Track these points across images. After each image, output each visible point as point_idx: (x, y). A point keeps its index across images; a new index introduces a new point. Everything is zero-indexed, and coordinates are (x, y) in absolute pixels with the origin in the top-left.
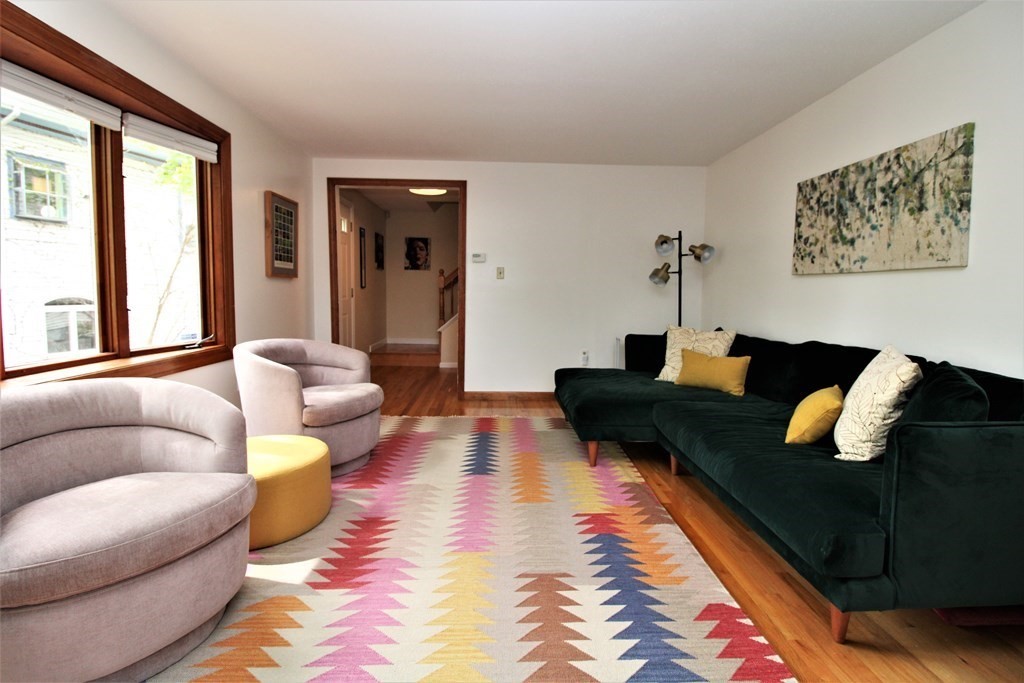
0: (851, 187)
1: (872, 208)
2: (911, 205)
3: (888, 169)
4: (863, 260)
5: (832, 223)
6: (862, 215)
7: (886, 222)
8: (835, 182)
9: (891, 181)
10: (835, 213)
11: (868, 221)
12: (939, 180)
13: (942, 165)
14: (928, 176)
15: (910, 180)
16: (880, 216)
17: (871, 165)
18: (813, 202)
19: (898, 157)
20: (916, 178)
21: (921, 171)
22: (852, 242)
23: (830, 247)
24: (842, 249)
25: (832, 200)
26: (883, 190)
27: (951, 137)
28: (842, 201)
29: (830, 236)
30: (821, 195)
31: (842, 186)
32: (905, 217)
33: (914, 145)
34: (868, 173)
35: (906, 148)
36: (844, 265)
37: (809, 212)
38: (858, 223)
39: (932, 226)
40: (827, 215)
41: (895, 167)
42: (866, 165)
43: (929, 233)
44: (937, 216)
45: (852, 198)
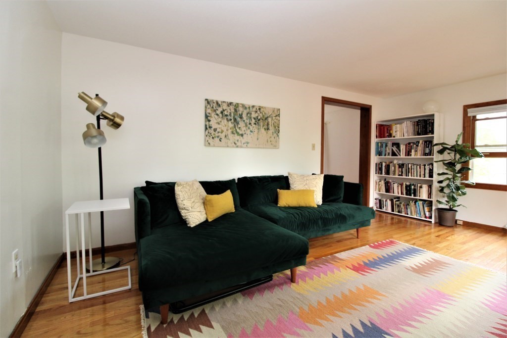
0: (240, 113)
1: (250, 124)
2: (264, 127)
3: (256, 112)
4: (248, 143)
5: (231, 125)
6: (246, 126)
7: (256, 131)
8: (232, 107)
9: (257, 117)
10: (232, 121)
11: (249, 128)
12: (273, 122)
13: (274, 118)
14: (270, 120)
15: (264, 119)
16: (253, 127)
17: (249, 108)
18: (219, 112)
19: (260, 109)
20: (266, 119)
21: (268, 117)
22: (242, 135)
23: (231, 136)
24: (237, 137)
25: (230, 115)
26: (255, 119)
27: (276, 111)
28: (236, 117)
29: (230, 131)
30: (224, 110)
31: (236, 110)
32: (263, 130)
33: (265, 108)
34: (248, 110)
35: (262, 107)
36: (239, 144)
37: (216, 116)
38: (244, 128)
39: (271, 135)
40: (228, 120)
41: (259, 112)
42: (247, 107)
43: (271, 137)
44: (273, 133)
45: (241, 117)
